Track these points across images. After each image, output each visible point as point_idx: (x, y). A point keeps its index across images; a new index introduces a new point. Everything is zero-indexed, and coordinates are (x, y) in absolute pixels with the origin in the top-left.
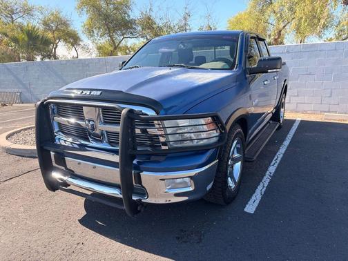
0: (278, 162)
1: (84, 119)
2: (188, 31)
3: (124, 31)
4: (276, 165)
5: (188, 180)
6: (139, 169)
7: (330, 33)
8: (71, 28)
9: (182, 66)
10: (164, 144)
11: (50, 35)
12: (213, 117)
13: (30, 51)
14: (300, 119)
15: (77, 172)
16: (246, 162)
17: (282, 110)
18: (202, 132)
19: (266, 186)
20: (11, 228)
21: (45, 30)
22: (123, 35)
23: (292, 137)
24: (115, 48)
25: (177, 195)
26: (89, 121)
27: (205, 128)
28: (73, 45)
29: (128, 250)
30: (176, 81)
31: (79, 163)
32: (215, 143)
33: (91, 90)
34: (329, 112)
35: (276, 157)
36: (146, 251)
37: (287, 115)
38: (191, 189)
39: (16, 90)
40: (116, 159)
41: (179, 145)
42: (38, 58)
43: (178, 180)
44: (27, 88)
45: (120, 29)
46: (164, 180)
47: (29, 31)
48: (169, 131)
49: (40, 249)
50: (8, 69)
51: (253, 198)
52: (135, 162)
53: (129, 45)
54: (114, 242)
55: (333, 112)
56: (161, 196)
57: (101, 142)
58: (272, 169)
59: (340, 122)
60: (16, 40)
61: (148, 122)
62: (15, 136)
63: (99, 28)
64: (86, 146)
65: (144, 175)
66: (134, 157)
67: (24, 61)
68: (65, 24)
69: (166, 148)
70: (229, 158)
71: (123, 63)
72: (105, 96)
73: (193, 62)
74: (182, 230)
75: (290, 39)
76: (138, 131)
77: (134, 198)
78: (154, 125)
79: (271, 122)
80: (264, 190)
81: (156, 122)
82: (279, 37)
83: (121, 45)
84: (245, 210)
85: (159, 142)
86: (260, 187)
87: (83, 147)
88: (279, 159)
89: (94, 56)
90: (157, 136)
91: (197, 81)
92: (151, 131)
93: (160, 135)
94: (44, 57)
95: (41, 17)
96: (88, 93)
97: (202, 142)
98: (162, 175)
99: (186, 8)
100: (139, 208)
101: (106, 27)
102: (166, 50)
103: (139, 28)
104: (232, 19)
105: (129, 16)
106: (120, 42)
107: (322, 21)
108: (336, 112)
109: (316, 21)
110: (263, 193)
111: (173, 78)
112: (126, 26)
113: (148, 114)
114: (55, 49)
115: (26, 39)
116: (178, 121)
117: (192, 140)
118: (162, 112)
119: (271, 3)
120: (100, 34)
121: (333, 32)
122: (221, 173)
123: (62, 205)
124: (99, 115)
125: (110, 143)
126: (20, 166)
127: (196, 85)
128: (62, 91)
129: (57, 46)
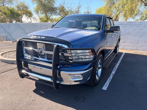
0: (116, 69)
1: (37, 48)
2: (79, 14)
3: (52, 12)
4: (115, 71)
5: (80, 75)
6: (60, 70)
7: (138, 17)
8: (29, 9)
9: (78, 28)
10: (71, 60)
11: (20, 12)
12: (91, 50)
13: (11, 18)
14: (125, 52)
15: (33, 70)
16: (103, 69)
17: (118, 48)
18: (87, 56)
19: (111, 79)
20: (4, 93)
21: (18, 10)
22: (51, 13)
23: (121, 59)
24: (48, 19)
25: (75, 81)
26: (39, 49)
27: (88, 54)
28: (29, 17)
29: (54, 104)
30: (77, 34)
31: (34, 67)
32: (92, 60)
33: (41, 36)
34: (136, 50)
35: (115, 68)
36: (62, 104)
37: (120, 50)
38: (81, 79)
39: (4, 35)
40: (51, 65)
41: (77, 61)
42: (14, 22)
43: (76, 75)
44: (9, 34)
45: (50, 11)
46: (70, 75)
47: (11, 10)
48: (73, 55)
49: (17, 102)
50: (1, 26)
51: (106, 84)
52: (58, 67)
53: (53, 18)
54: (48, 100)
55: (138, 50)
56: (69, 82)
57: (44, 58)
58: (113, 72)
59: (141, 54)
60: (5, 14)
61: (65, 50)
62: (5, 54)
63: (41, 10)
64: (37, 59)
65: (62, 72)
66: (58, 65)
67: (8, 23)
68: (26, 8)
69: (72, 62)
70: (97, 67)
71: (53, 25)
72: (47, 39)
73: (82, 26)
74: (76, 96)
75: (121, 19)
76: (60, 54)
77: (58, 82)
78: (67, 52)
79: (113, 53)
80: (110, 81)
81: (68, 51)
82: (117, 18)
83: (50, 18)
84: (103, 89)
85: (69, 59)
86: (109, 80)
87: (36, 60)
88: (116, 68)
89: (38, 22)
90: (68, 56)
91: (85, 35)
92: (65, 54)
93: (69, 56)
94: (17, 21)
95: (16, 4)
96: (40, 37)
97: (86, 60)
98: (69, 73)
99: (79, 4)
100: (59, 86)
101: (44, 10)
102: (71, 21)
103: (58, 11)
104: (97, 9)
105: (54, 6)
106: (50, 17)
107: (135, 12)
108: (139, 50)
109: (133, 12)
110: (110, 82)
111: (75, 33)
112: (53, 10)
113: (65, 47)
114: (22, 18)
115: (10, 13)
116: (77, 51)
117: (82, 59)
118: (71, 47)
119: (114, 4)
120: (41, 13)
121: (139, 17)
122: (94, 73)
123: (26, 84)
124: (44, 47)
125: (48, 59)
126: (7, 67)
127: (85, 36)
128: (28, 36)
129: (22, 17)
